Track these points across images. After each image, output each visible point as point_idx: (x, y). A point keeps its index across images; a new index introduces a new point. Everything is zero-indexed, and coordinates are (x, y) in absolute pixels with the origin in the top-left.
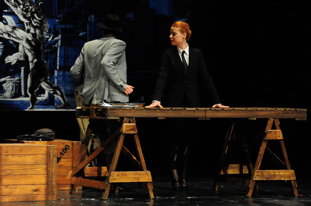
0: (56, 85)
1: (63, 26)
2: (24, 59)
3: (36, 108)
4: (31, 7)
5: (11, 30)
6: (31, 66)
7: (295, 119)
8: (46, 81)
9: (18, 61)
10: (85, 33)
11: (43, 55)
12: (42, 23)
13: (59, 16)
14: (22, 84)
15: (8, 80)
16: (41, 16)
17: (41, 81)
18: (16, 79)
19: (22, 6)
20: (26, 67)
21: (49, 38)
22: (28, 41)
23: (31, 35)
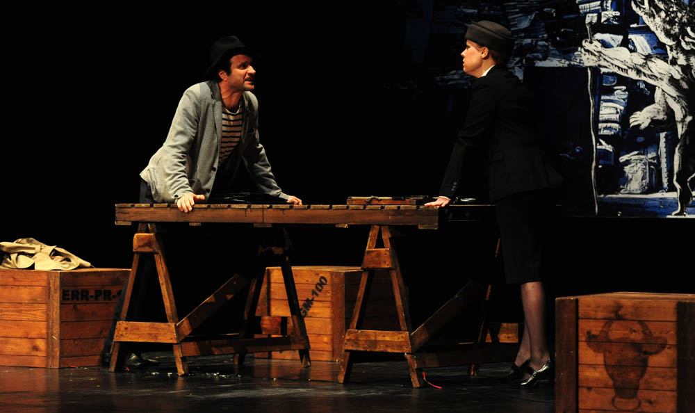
2: (666, 117)
4: (679, 15)
5: (641, 61)
6: (681, 130)
7: (417, 226)
9: (654, 122)
14: (664, 165)
15: (633, 158)
18: (650, 156)
19: (663, 14)
20: (669, 133)
22: (672, 81)
23: (679, 69)
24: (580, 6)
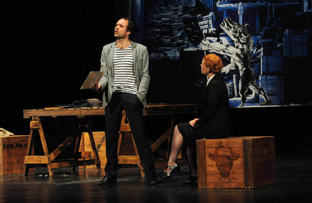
0: (260, 87)
1: (264, 41)
2: (235, 69)
3: (246, 106)
4: (239, 29)
5: (225, 47)
6: (241, 74)
8: (253, 84)
9: (231, 71)
10: (282, 44)
11: (249, 65)
12: (248, 39)
13: (260, 33)
14: (235, 87)
16: (247, 35)
17: (249, 84)
18: (230, 84)
19: (232, 29)
20: (237, 75)
21: (253, 51)
22: (237, 54)
23: (240, 50)
24: (201, 27)
